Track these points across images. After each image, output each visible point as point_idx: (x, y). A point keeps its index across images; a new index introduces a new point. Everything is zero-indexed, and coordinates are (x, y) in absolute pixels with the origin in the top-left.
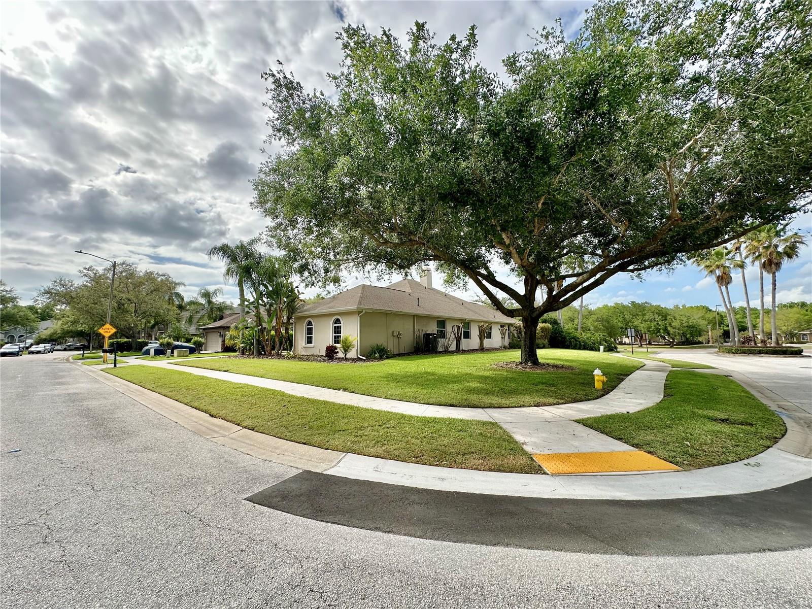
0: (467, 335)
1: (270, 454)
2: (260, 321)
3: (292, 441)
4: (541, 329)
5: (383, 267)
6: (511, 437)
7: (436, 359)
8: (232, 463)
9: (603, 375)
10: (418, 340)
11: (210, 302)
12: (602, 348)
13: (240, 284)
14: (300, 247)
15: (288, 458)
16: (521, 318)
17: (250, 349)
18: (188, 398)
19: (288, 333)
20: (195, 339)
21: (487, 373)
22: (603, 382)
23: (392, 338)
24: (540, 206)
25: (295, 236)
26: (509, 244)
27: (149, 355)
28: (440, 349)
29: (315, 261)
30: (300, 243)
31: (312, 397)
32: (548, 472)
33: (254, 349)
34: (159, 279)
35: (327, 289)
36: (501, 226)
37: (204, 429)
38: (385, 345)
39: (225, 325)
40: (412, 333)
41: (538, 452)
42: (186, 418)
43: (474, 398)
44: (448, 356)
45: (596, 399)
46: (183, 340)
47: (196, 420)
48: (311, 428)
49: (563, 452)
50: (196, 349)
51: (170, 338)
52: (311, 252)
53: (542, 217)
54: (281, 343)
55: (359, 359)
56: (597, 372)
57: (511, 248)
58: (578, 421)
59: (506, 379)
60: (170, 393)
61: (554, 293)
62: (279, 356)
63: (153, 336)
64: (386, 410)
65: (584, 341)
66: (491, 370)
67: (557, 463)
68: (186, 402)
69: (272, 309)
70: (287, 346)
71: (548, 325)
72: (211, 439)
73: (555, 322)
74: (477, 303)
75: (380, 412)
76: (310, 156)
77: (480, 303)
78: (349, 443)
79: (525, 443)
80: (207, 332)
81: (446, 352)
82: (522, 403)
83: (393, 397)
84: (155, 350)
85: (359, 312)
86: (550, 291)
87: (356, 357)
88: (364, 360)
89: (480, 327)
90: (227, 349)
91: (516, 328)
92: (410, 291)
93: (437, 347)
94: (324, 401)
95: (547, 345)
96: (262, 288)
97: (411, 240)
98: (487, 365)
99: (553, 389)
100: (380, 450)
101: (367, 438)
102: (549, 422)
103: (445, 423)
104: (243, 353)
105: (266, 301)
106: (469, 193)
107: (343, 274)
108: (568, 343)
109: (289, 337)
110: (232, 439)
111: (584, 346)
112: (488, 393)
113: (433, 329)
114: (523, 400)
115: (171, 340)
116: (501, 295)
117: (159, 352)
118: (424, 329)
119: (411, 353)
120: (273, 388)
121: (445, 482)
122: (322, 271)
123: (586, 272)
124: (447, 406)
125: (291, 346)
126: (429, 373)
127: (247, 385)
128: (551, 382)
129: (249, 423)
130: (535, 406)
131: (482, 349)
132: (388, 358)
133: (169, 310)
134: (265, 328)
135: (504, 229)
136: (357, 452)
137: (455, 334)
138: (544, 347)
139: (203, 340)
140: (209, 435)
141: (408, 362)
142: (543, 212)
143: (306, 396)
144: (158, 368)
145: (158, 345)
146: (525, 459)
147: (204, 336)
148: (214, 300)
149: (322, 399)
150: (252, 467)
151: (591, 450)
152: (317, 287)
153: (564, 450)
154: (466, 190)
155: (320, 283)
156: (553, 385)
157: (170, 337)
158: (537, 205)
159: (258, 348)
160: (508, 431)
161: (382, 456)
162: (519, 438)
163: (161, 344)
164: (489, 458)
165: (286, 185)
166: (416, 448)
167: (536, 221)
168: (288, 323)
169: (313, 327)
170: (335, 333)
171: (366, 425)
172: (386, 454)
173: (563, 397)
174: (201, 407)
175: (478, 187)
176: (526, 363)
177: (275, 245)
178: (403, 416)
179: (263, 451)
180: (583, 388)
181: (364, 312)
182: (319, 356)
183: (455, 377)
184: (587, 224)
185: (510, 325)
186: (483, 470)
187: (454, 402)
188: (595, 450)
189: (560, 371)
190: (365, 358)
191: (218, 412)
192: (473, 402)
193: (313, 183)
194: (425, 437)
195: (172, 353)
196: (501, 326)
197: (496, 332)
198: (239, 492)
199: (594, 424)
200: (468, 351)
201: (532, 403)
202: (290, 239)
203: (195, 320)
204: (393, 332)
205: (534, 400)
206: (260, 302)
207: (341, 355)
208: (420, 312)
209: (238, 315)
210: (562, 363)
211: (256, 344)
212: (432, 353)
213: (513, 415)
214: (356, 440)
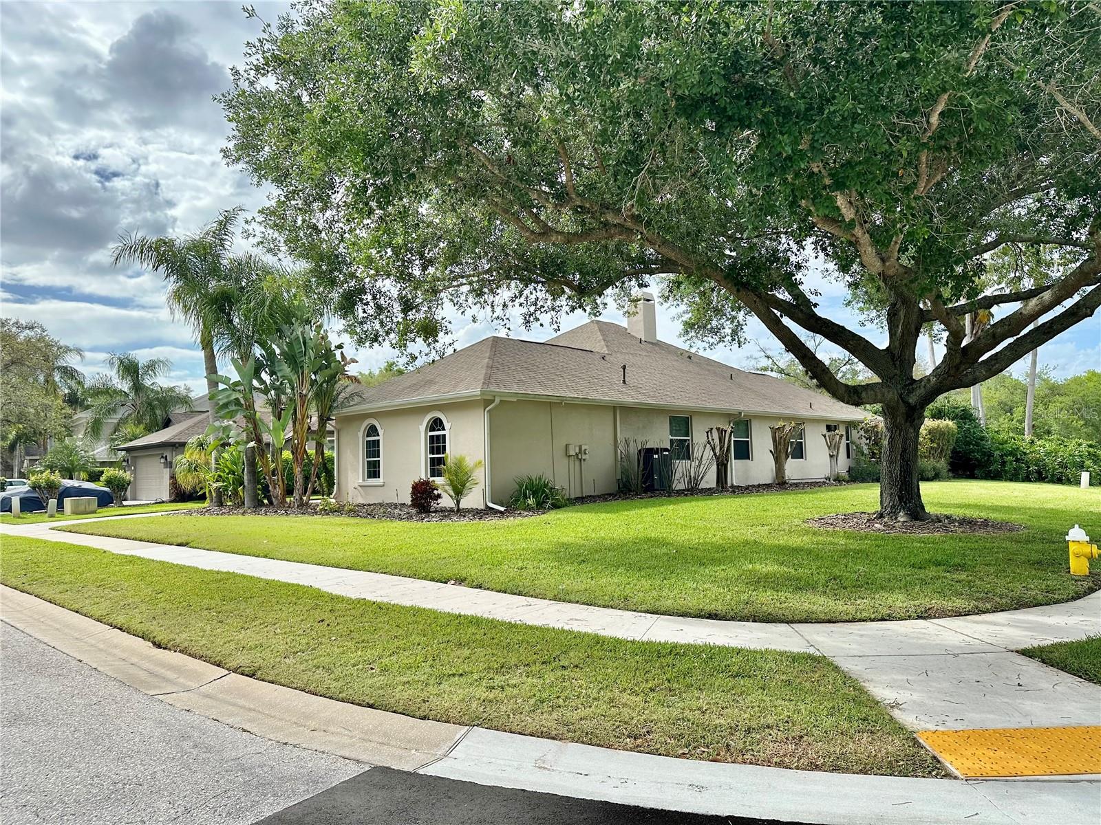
0: (744, 451)
1: (295, 729)
2: (255, 428)
3: (342, 700)
4: (930, 432)
5: (539, 294)
6: (862, 691)
7: (671, 507)
8: (209, 749)
9: (1091, 541)
10: (625, 464)
11: (138, 387)
12: (1085, 477)
13: (207, 344)
14: (341, 250)
15: (335, 739)
16: (878, 406)
17: (236, 493)
18: (103, 605)
19: (323, 453)
20: (109, 472)
21: (796, 541)
22: (1091, 559)
23: (566, 461)
24: (934, 119)
25: (331, 223)
26: (853, 220)
27: (10, 510)
28: (679, 485)
29: (379, 284)
30: (342, 240)
31: (385, 600)
32: (957, 773)
33: (245, 494)
34: (22, 337)
35: (409, 350)
36: (831, 175)
37: (143, 675)
38: (548, 476)
39: (177, 440)
40: (612, 448)
41: (932, 727)
42: (101, 650)
43: (766, 599)
44: (698, 500)
45: (1073, 599)
46: (83, 475)
47: (124, 656)
48: (385, 670)
49: (991, 725)
50: (114, 495)
51: (53, 472)
52: (370, 260)
53: (941, 148)
54: (307, 479)
55: (487, 512)
56: (1077, 535)
57: (858, 231)
58: (1028, 653)
59: (845, 553)
60: (63, 596)
61: (964, 343)
62: (304, 507)
63: (16, 469)
64: (558, 626)
65: (1038, 462)
66: (807, 532)
67: (979, 753)
68: (98, 615)
69: (283, 398)
70: (321, 485)
71: (948, 424)
72: (161, 697)
73: (964, 416)
74: (769, 373)
75: (543, 630)
76: (361, 23)
77: (774, 374)
78: (474, 705)
79: (896, 705)
80: (136, 457)
81: (693, 490)
82: (886, 611)
83: (572, 597)
84: (21, 500)
85: (487, 402)
86: (955, 336)
87: (482, 507)
88: (501, 513)
89: (774, 431)
90: (181, 495)
91: (866, 431)
92: (605, 351)
93: (670, 480)
94: (412, 608)
95: (944, 472)
96: (258, 351)
97: (606, 224)
98: (797, 522)
99: (963, 576)
100: (547, 720)
101: (516, 691)
102: (956, 655)
103: (699, 656)
104: (221, 504)
105: (268, 382)
106: (753, 94)
107: (446, 311)
108: (995, 467)
109: (325, 464)
110: (207, 696)
111: (1039, 472)
112: (800, 586)
113: (660, 437)
114: (890, 602)
115: (56, 477)
116: (827, 351)
117: (32, 505)
118: (640, 439)
119: (610, 495)
120: (295, 582)
121: (705, 794)
122: (397, 307)
123: (1048, 288)
124: (703, 617)
125: (331, 484)
126: (656, 540)
127: (234, 575)
128: (957, 560)
129: (243, 660)
130: (919, 617)
131: (781, 484)
132: (556, 506)
133: (46, 408)
134: (268, 445)
135: (839, 185)
136: (495, 723)
137: (713, 449)
138: (936, 477)
139: (127, 476)
140: (155, 687)
141: (603, 515)
142: (941, 137)
143: (370, 597)
144: (31, 541)
145: (26, 488)
146: (897, 742)
147: (129, 466)
148: (147, 382)
149: (407, 603)
150: (256, 759)
151: (1065, 722)
152: (386, 344)
153: (995, 721)
154: (746, 86)
155: (392, 336)
156: (961, 567)
157: (52, 468)
158: (928, 116)
159: (255, 490)
160: (854, 677)
161: (554, 733)
162: (882, 692)
163: (35, 487)
164: (811, 740)
165: (305, 98)
166: (634, 715)
167: (924, 159)
168: (322, 431)
169: (380, 438)
170: (432, 452)
171: (513, 661)
172: (562, 730)
173: (990, 595)
174: (134, 625)
175: (775, 77)
176: (894, 514)
177: (284, 248)
178: (598, 641)
179: (279, 724)
180: (1039, 574)
181: (497, 400)
182: (396, 506)
183: (721, 549)
184: (1050, 166)
185: (851, 425)
186: (797, 768)
187: (719, 607)
188: (1073, 722)
189: (981, 533)
190: (502, 509)
191: (172, 636)
192: (765, 608)
193: (370, 90)
194: (652, 690)
195: (60, 505)
196: (829, 428)
197: (815, 444)
198: (229, 814)
199: (1070, 660)
200: (747, 488)
201: (912, 610)
202: (318, 231)
203: (106, 431)
204: (567, 446)
205: (917, 603)
206: (255, 383)
207: (446, 502)
208: (628, 397)
209: (204, 416)
210: (983, 515)
211: (249, 481)
212: (661, 495)
213: (864, 639)
214: (491, 696)
